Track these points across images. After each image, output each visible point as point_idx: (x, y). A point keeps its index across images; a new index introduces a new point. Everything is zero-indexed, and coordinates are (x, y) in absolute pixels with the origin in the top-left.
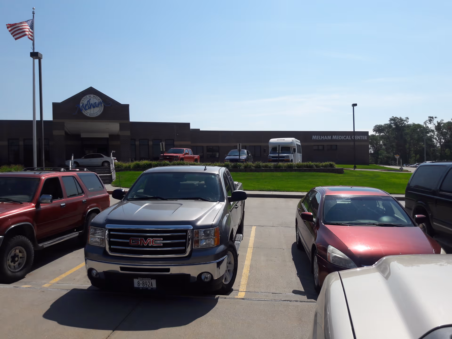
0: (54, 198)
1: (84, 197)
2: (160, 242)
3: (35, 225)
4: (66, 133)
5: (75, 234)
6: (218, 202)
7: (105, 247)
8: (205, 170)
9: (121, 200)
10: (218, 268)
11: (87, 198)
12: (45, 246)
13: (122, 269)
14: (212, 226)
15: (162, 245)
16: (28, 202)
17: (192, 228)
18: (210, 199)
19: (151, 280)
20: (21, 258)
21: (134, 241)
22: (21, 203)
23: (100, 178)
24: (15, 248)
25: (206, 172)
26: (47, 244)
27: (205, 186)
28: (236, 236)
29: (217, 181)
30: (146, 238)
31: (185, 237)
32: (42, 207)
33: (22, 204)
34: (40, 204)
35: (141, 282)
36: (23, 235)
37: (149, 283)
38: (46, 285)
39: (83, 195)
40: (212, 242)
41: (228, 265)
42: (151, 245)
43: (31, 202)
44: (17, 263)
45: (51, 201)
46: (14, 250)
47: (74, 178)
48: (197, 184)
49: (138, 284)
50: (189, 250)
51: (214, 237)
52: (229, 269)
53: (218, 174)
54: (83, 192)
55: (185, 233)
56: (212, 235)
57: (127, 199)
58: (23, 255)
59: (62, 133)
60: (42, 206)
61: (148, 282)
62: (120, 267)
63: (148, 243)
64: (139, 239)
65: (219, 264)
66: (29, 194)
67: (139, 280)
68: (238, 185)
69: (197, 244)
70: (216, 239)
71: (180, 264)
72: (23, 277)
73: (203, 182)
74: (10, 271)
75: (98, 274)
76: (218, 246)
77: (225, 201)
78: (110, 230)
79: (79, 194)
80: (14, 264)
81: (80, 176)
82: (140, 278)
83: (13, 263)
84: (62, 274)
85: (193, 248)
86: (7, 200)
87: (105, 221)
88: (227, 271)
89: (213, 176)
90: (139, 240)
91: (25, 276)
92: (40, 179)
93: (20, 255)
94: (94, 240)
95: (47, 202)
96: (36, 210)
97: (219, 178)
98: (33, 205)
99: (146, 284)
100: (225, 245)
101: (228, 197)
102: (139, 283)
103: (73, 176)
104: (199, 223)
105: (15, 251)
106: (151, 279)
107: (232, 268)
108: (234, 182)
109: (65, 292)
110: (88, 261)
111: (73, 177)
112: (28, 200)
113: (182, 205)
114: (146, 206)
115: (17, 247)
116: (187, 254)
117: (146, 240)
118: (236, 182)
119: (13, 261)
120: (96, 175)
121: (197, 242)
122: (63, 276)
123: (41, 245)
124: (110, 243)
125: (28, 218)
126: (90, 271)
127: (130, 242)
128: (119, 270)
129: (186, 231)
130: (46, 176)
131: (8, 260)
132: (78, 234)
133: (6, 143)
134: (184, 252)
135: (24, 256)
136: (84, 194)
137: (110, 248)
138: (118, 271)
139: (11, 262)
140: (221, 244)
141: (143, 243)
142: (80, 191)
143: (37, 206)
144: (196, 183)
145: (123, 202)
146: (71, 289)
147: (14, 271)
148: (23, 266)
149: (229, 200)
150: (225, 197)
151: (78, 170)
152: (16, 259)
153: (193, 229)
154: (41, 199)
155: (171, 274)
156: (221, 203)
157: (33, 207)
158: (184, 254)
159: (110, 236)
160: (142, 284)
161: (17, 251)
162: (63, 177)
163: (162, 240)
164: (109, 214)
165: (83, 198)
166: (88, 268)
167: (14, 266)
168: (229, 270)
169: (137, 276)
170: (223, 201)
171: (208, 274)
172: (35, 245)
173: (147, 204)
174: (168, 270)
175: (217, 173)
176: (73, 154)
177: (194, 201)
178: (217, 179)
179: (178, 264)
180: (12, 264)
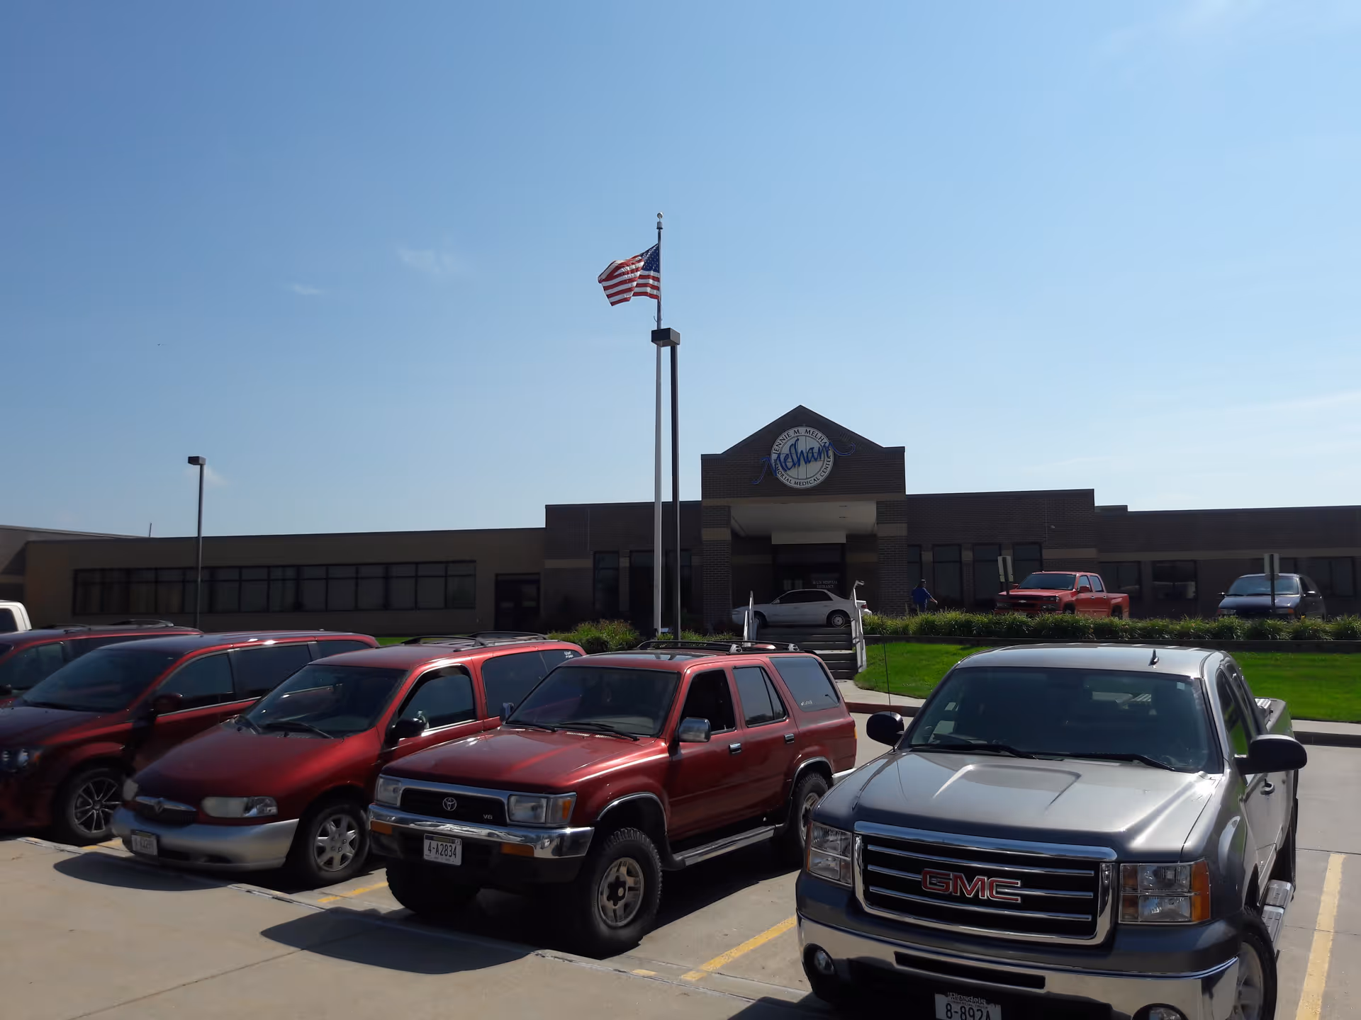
0: (715, 727)
1: (788, 726)
2: (1017, 891)
3: (666, 800)
4: (735, 534)
5: (764, 833)
6: (1201, 773)
7: (854, 887)
8: (1153, 663)
9: (894, 748)
10: (1207, 996)
11: (795, 730)
12: (689, 862)
13: (900, 958)
14: (1181, 856)
15: (1019, 901)
16: (652, 736)
17: (1114, 857)
18: (1173, 760)
19: (985, 1005)
20: (630, 889)
21: (934, 881)
22: (636, 739)
23: (828, 671)
24: (619, 861)
25: (1155, 668)
26: (692, 857)
27: (1153, 712)
28: (1267, 890)
29: (1197, 701)
30: (971, 873)
31: (1091, 884)
32: (683, 751)
33: (637, 742)
34: (678, 744)
35: (956, 1008)
36: (640, 829)
37: (980, 1013)
38: (691, 977)
39: (785, 720)
40: (1183, 908)
41: (1241, 988)
42: (986, 897)
43: (657, 736)
44: (621, 903)
45: (708, 737)
46: (615, 866)
47: (764, 673)
48: (1124, 703)
49: (948, 1011)
50: (1103, 925)
51: (1189, 892)
52: (1244, 1002)
53: (1199, 676)
54: (785, 712)
55: (1093, 872)
56: (1182, 886)
57: (911, 746)
58: (636, 883)
59: (724, 534)
60: (686, 750)
61: (978, 1010)
62: (897, 954)
63: (978, 887)
64: (949, 875)
65: (1208, 985)
66: (654, 716)
67: (949, 998)
68: (1272, 712)
69: (1131, 910)
70: (1198, 901)
71: (1076, 968)
72: (633, 944)
73: (1146, 698)
74: (605, 922)
75: (831, 962)
76: (1204, 923)
77: (1228, 771)
78: (867, 840)
79: (775, 717)
80: (615, 905)
81: (778, 665)
82: (953, 995)
83: (612, 902)
84: (729, 947)
85: (1119, 922)
86: (604, 729)
87: (853, 809)
88: (1240, 1008)
89: (1181, 686)
90: (950, 879)
91: (639, 942)
92: (679, 675)
93: (630, 881)
94: (823, 863)
95: (698, 739)
96: (668, 760)
97: (1201, 691)
98: (663, 744)
99: (972, 1014)
100: (1231, 921)
101: (1236, 756)
102: (950, 1011)
103: (759, 667)
104: (1139, 843)
105: (618, 870)
106: (988, 1003)
107: (1256, 1000)
108: (1256, 700)
109: (744, 1005)
110: (805, 922)
111: (761, 668)
112: (651, 732)
113: (1078, 776)
114: (969, 773)
115: (622, 860)
116: (1099, 938)
117: (970, 881)
118: (1262, 700)
119: (613, 897)
120: (820, 664)
121: (1133, 902)
122: (735, 953)
123: (678, 857)
124: (869, 878)
125: (651, 781)
126: (811, 953)
127: (925, 879)
128: (892, 959)
129: (1094, 865)
130: (695, 667)
131: (602, 894)
132: (771, 834)
133: (587, 563)
134: (1090, 929)
135: (638, 886)
136: (789, 716)
137: (867, 894)
138: (890, 964)
139: (609, 899)
140: (1214, 919)
141: (961, 887)
142: (778, 708)
143: (673, 748)
144: (1121, 698)
145: (898, 752)
146: (757, 999)
147: (613, 924)
148: (634, 913)
149: (1241, 768)
150: (1226, 756)
151: (772, 647)
152: (620, 892)
153: (1118, 862)
154: (681, 729)
155: (1049, 993)
156: (1210, 776)
157: (662, 752)
158: (1092, 936)
159: (868, 857)
160: (960, 1013)
161: (623, 870)
162: (735, 668)
163: (1019, 885)
164: (862, 789)
165: (784, 728)
166: (805, 944)
167: (615, 911)
168: (1244, 1007)
169: (946, 988)
170: (1221, 771)
171: (1171, 1012)
172: (665, 858)
173: (970, 766)
174: (1040, 982)
175: (1194, 674)
176: (752, 593)
177: (1118, 764)
178: (1195, 696)
179: (1071, 968)
180: (610, 905)
